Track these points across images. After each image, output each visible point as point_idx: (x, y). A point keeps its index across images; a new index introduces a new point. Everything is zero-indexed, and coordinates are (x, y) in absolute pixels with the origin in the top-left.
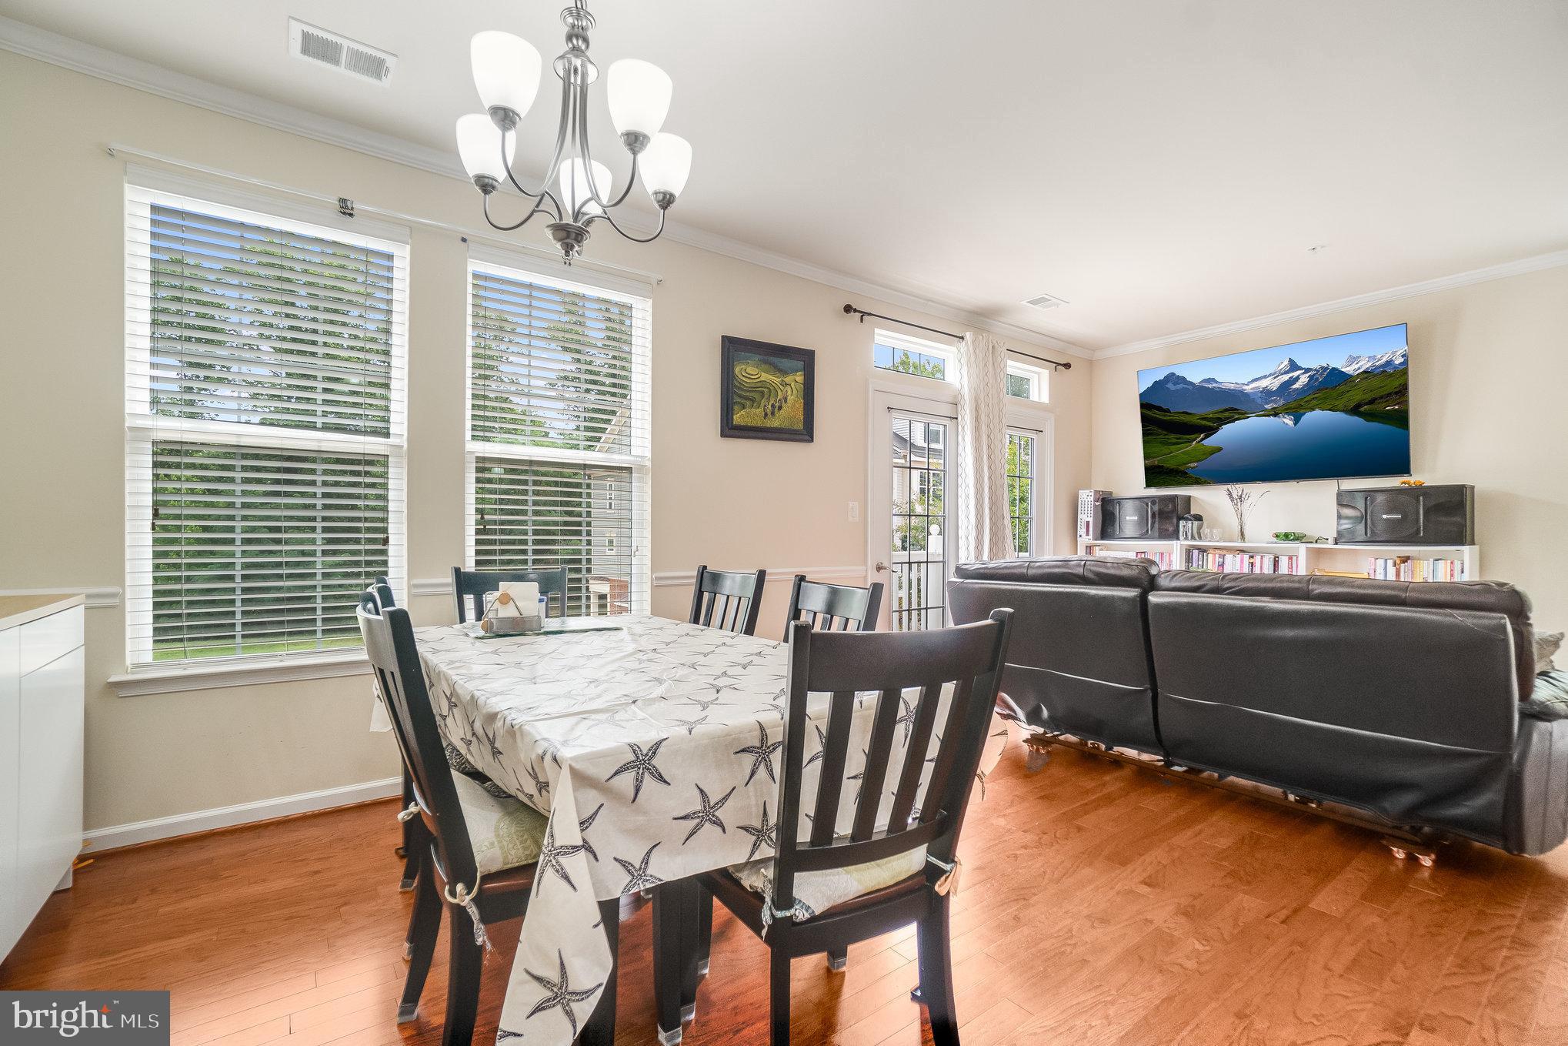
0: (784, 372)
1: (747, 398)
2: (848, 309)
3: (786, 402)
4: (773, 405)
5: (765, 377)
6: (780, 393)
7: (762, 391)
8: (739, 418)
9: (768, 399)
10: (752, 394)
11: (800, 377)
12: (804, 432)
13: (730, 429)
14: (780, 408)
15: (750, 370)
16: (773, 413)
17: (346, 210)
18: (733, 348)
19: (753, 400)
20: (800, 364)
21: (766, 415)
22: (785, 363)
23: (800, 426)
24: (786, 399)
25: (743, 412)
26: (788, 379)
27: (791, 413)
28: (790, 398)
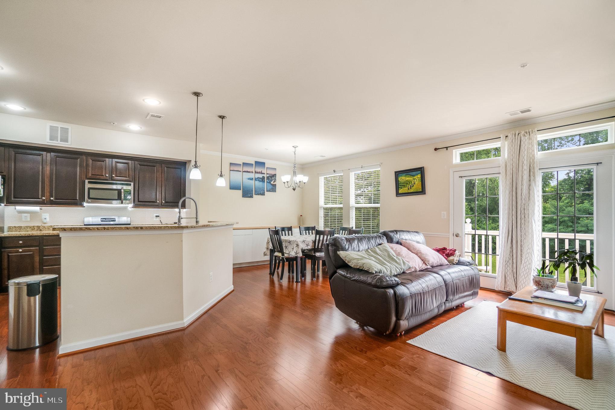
0: (414, 176)
1: (403, 186)
2: (436, 149)
3: (415, 184)
4: (411, 186)
5: (407, 179)
6: (413, 182)
7: (407, 183)
8: (401, 191)
9: (409, 184)
10: (404, 184)
11: (419, 176)
12: (423, 192)
13: (398, 194)
14: (413, 186)
15: (403, 178)
16: (411, 188)
17: (334, 171)
18: (398, 174)
19: (404, 186)
20: (419, 172)
21: (409, 189)
22: (414, 173)
23: (421, 190)
24: (415, 183)
25: (402, 189)
26: (415, 178)
27: (417, 186)
28: (416, 183)
